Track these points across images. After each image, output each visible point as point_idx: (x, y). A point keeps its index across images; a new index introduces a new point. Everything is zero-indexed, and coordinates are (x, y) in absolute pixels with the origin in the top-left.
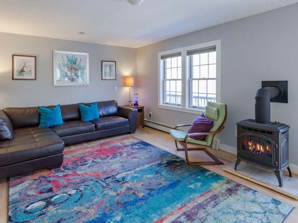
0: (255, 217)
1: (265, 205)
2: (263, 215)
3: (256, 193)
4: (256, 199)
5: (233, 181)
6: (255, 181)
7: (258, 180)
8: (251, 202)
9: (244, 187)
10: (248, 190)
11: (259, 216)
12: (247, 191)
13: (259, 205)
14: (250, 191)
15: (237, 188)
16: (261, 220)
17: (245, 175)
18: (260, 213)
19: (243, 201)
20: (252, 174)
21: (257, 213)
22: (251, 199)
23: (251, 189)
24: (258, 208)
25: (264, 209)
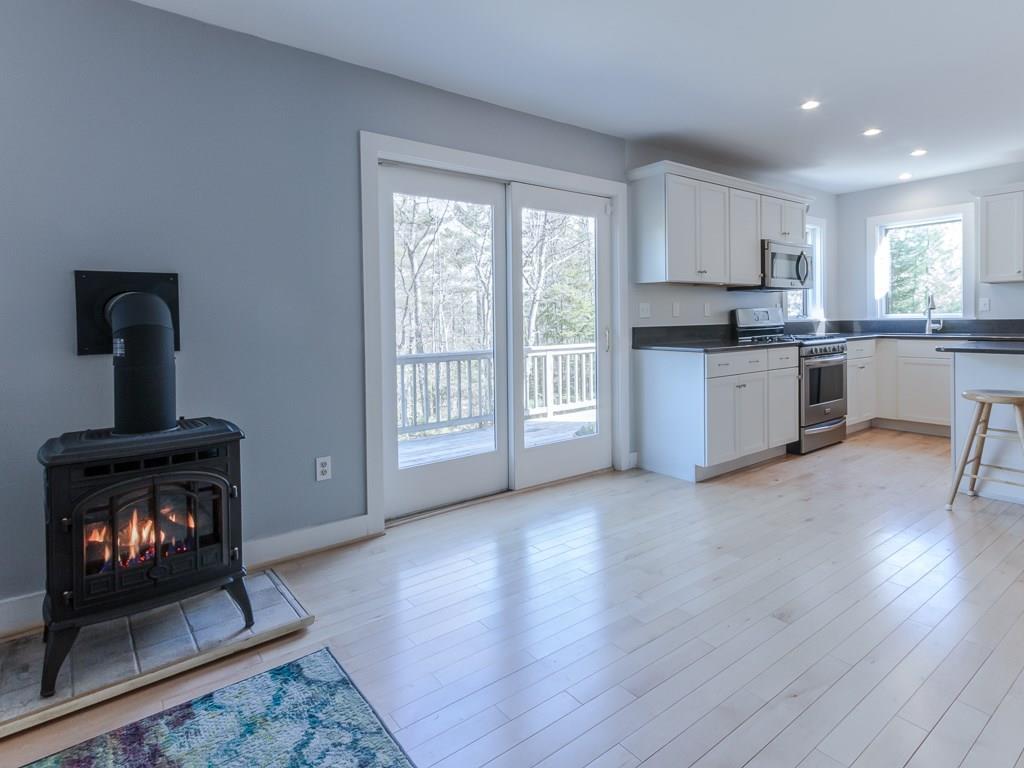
0: (319, 754)
1: (286, 704)
2: (320, 728)
3: (217, 700)
4: (247, 713)
5: (91, 741)
6: (169, 669)
7: (173, 659)
8: (250, 738)
9: (162, 722)
10: (190, 716)
11: (319, 741)
12: (188, 722)
13: (276, 718)
14: (195, 712)
15: (146, 749)
16: (340, 744)
17: (112, 681)
18: (310, 736)
19: (226, 757)
20: (130, 660)
21: (304, 744)
22: (237, 729)
23: (189, 705)
24: (285, 727)
25: (299, 716)
